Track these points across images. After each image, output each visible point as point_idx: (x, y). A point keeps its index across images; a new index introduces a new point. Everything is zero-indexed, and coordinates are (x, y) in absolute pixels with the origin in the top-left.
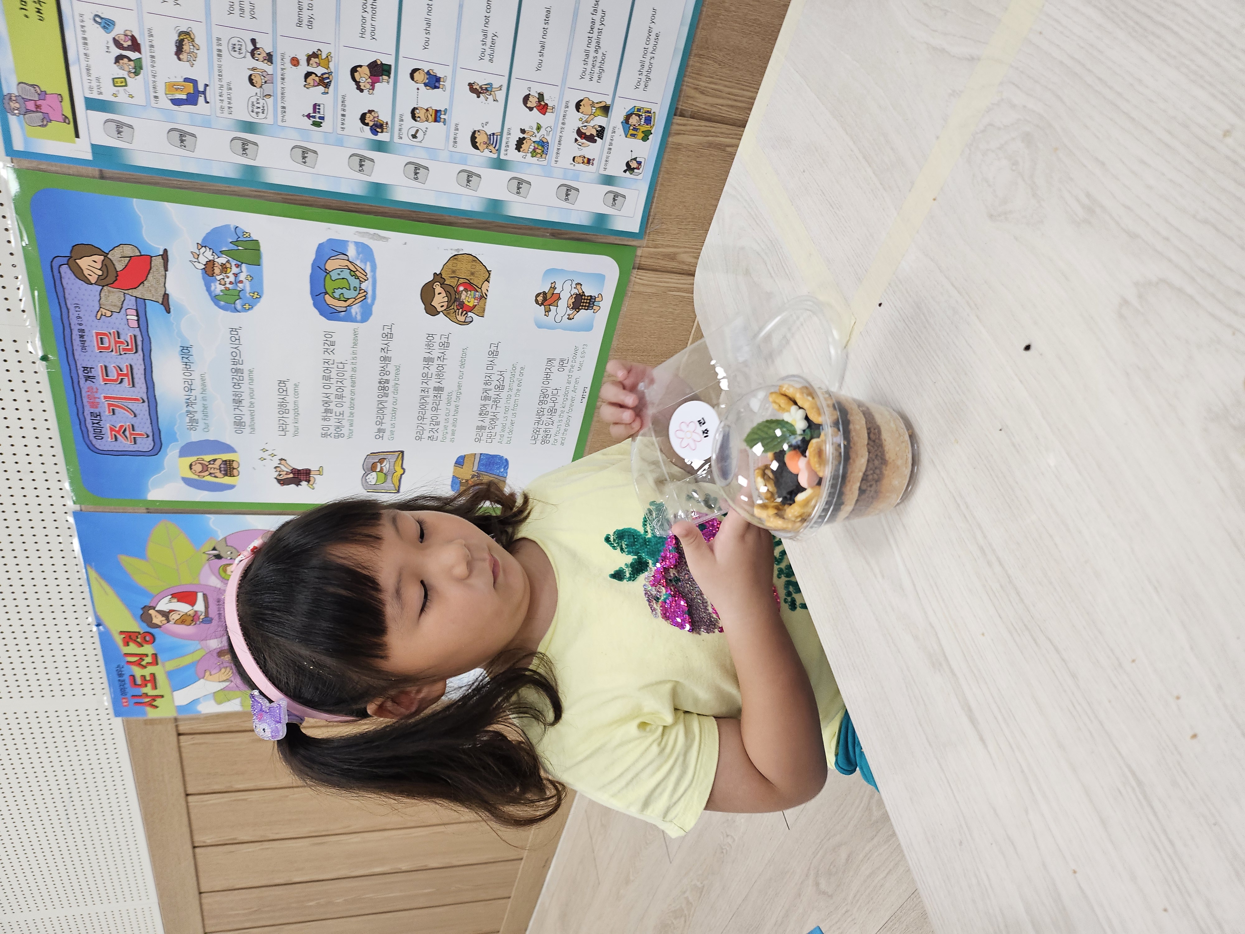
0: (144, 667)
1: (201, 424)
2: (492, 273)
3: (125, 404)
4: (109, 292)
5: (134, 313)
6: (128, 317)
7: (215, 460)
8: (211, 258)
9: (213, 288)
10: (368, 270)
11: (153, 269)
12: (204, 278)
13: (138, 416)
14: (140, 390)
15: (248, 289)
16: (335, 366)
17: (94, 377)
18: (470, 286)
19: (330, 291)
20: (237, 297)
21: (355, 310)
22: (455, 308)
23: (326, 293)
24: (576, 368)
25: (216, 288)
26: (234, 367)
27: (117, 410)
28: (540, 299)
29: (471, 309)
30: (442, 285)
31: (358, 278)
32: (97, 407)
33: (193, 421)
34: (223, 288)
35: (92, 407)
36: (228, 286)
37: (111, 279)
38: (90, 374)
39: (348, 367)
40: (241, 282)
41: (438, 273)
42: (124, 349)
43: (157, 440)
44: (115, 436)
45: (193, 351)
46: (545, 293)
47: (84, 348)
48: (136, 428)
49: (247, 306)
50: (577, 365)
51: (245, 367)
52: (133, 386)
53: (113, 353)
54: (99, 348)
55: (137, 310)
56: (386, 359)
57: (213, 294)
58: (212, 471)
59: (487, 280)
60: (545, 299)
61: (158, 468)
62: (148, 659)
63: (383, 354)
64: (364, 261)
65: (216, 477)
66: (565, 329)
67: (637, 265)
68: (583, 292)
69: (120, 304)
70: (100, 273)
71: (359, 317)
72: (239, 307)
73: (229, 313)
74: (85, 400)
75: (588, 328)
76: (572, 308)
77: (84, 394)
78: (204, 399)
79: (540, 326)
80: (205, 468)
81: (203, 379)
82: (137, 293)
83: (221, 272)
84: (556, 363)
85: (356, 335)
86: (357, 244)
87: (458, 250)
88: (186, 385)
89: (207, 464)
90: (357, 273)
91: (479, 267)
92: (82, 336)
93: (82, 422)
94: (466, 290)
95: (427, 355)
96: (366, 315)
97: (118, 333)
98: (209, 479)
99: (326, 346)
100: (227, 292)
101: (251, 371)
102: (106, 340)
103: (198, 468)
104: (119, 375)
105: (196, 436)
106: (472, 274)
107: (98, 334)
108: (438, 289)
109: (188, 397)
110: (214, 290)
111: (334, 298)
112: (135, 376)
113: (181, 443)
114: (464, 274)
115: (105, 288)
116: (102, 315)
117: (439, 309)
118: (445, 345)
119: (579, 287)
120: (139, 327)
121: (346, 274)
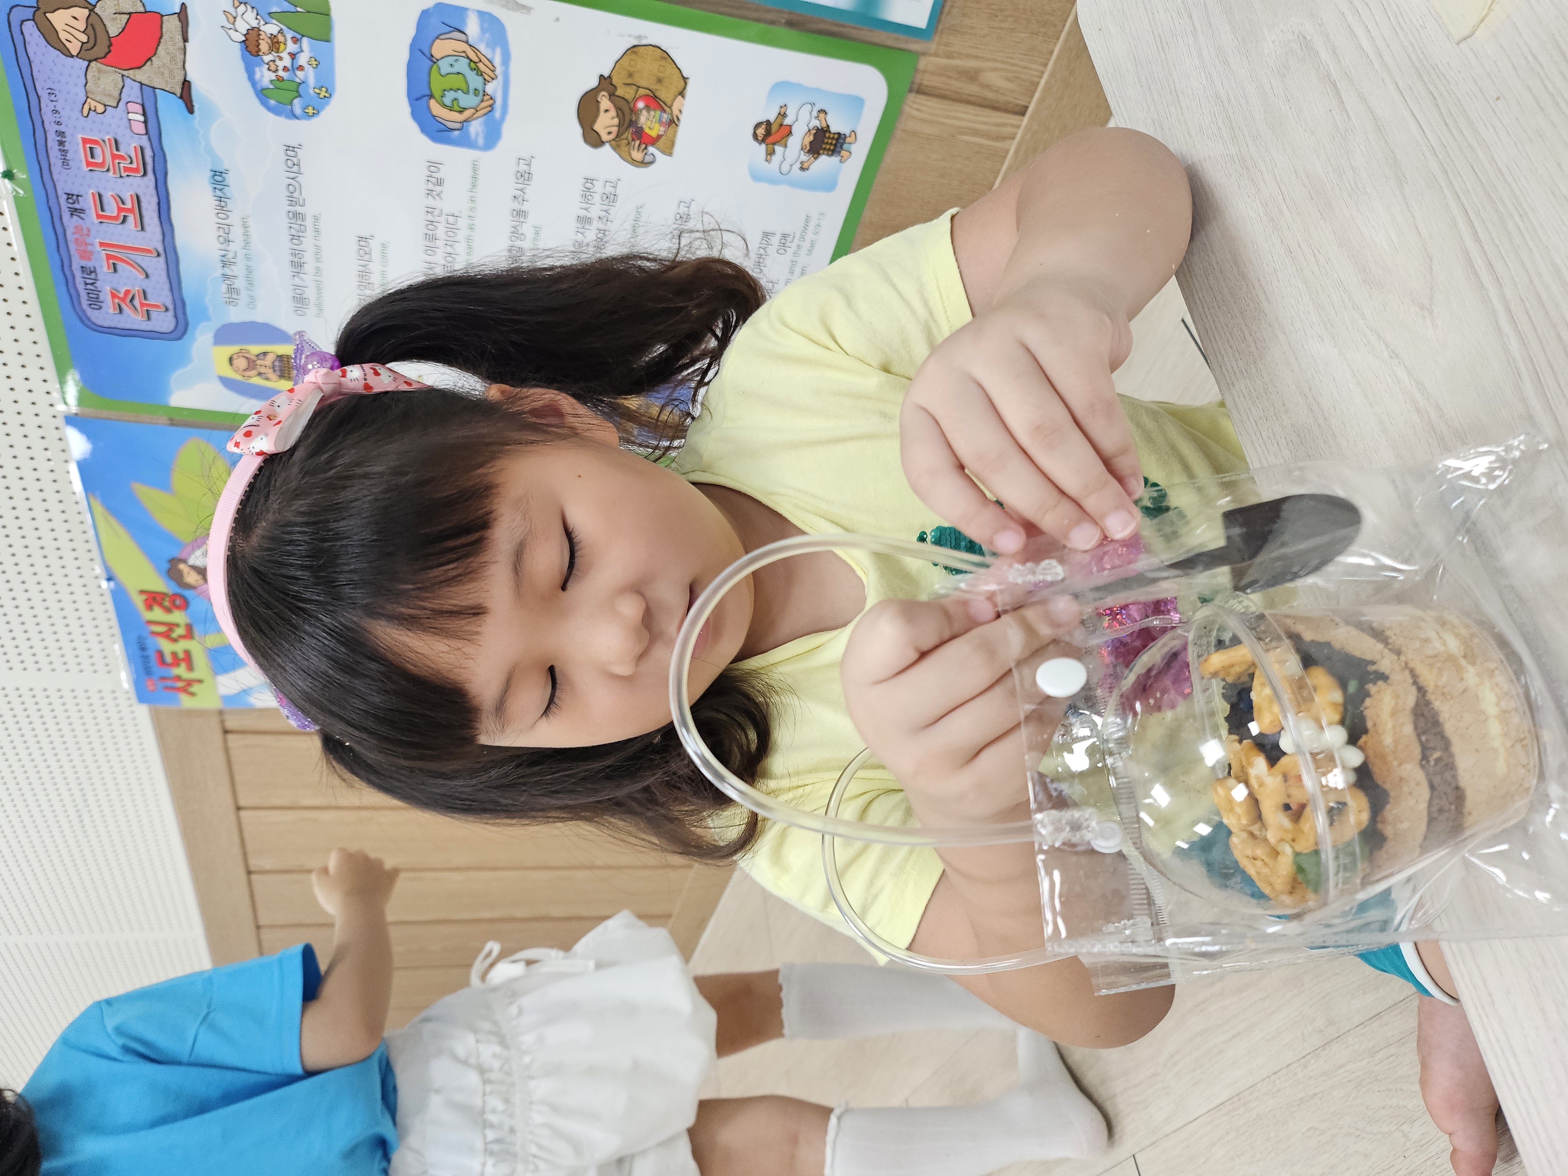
0: (175, 640)
1: (244, 296)
2: (690, 84)
3: (131, 256)
4: (99, 71)
5: (139, 109)
6: (131, 116)
7: (265, 354)
8: (254, 24)
9: (258, 76)
10: (497, 61)
11: (166, 37)
12: (243, 58)
13: (152, 277)
14: (152, 236)
15: (312, 81)
16: (442, 219)
17: (82, 211)
18: (654, 101)
19: (437, 93)
20: (296, 94)
21: (476, 128)
22: (630, 138)
23: (431, 96)
24: (804, 251)
25: (262, 76)
26: (292, 209)
27: (121, 266)
28: (761, 131)
29: (653, 141)
30: (612, 96)
31: (482, 75)
32: (89, 259)
33: (231, 290)
34: (273, 76)
35: (82, 257)
36: (281, 73)
37: (100, 50)
38: (76, 206)
39: (463, 223)
40: (301, 68)
41: (606, 75)
42: (126, 169)
43: (180, 316)
44: (119, 306)
45: (230, 179)
46: (768, 123)
47: (65, 162)
48: (149, 295)
49: (310, 110)
50: (806, 245)
51: (308, 211)
52: (143, 229)
53: (111, 173)
54: (89, 164)
55: (143, 106)
56: (520, 214)
57: (259, 87)
58: (262, 370)
59: (682, 94)
60: (768, 133)
61: (183, 359)
62: (180, 631)
63: (516, 206)
64: (491, 45)
65: (267, 379)
66: (794, 184)
67: (915, 87)
68: (828, 126)
69: (117, 93)
70: (84, 38)
71: (481, 141)
72: (298, 110)
73: (282, 121)
74: (72, 246)
75: (828, 185)
76: (809, 152)
77: (70, 236)
78: (248, 257)
79: (757, 177)
80: (251, 364)
81: (245, 226)
82: (142, 75)
83: (271, 50)
84: (775, 240)
85: (475, 168)
86: (481, 14)
87: (639, 37)
88: (221, 233)
89: (255, 358)
90: (480, 65)
91: (670, 70)
92: (61, 143)
93: (68, 281)
94: (648, 107)
95: (583, 213)
96: (492, 138)
97: (116, 141)
98: (257, 381)
99: (431, 186)
100: (279, 84)
101: (316, 218)
102: (98, 151)
103: (241, 363)
104: (120, 210)
105: (236, 315)
106: (660, 81)
107: (85, 141)
108: (605, 102)
109: (223, 253)
110: (260, 80)
111: (444, 106)
112: (144, 213)
113: (216, 323)
114: (645, 80)
115: (93, 64)
116: (90, 109)
117: (605, 137)
118: (610, 198)
119: (822, 115)
120: (147, 133)
121: (462, 65)
